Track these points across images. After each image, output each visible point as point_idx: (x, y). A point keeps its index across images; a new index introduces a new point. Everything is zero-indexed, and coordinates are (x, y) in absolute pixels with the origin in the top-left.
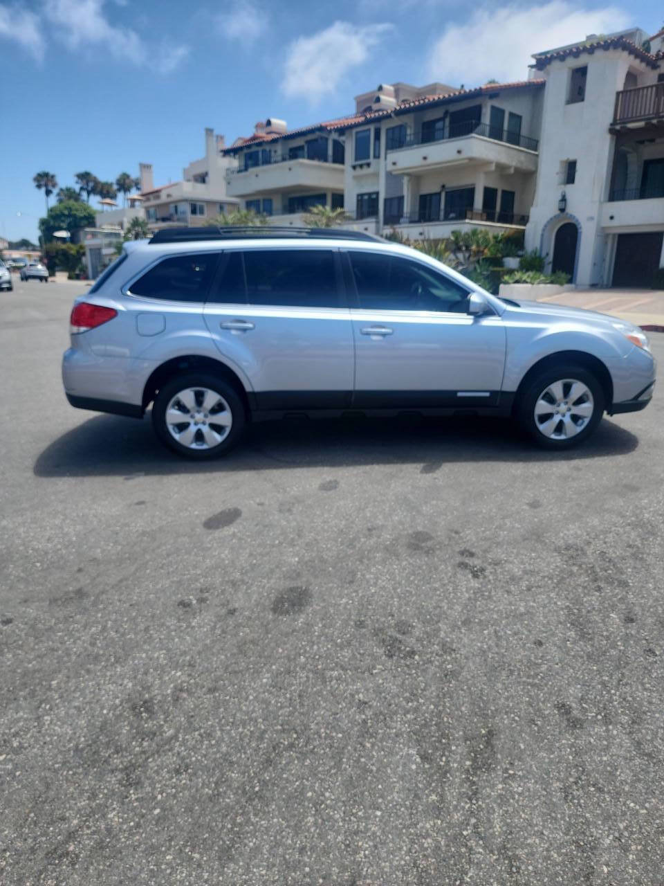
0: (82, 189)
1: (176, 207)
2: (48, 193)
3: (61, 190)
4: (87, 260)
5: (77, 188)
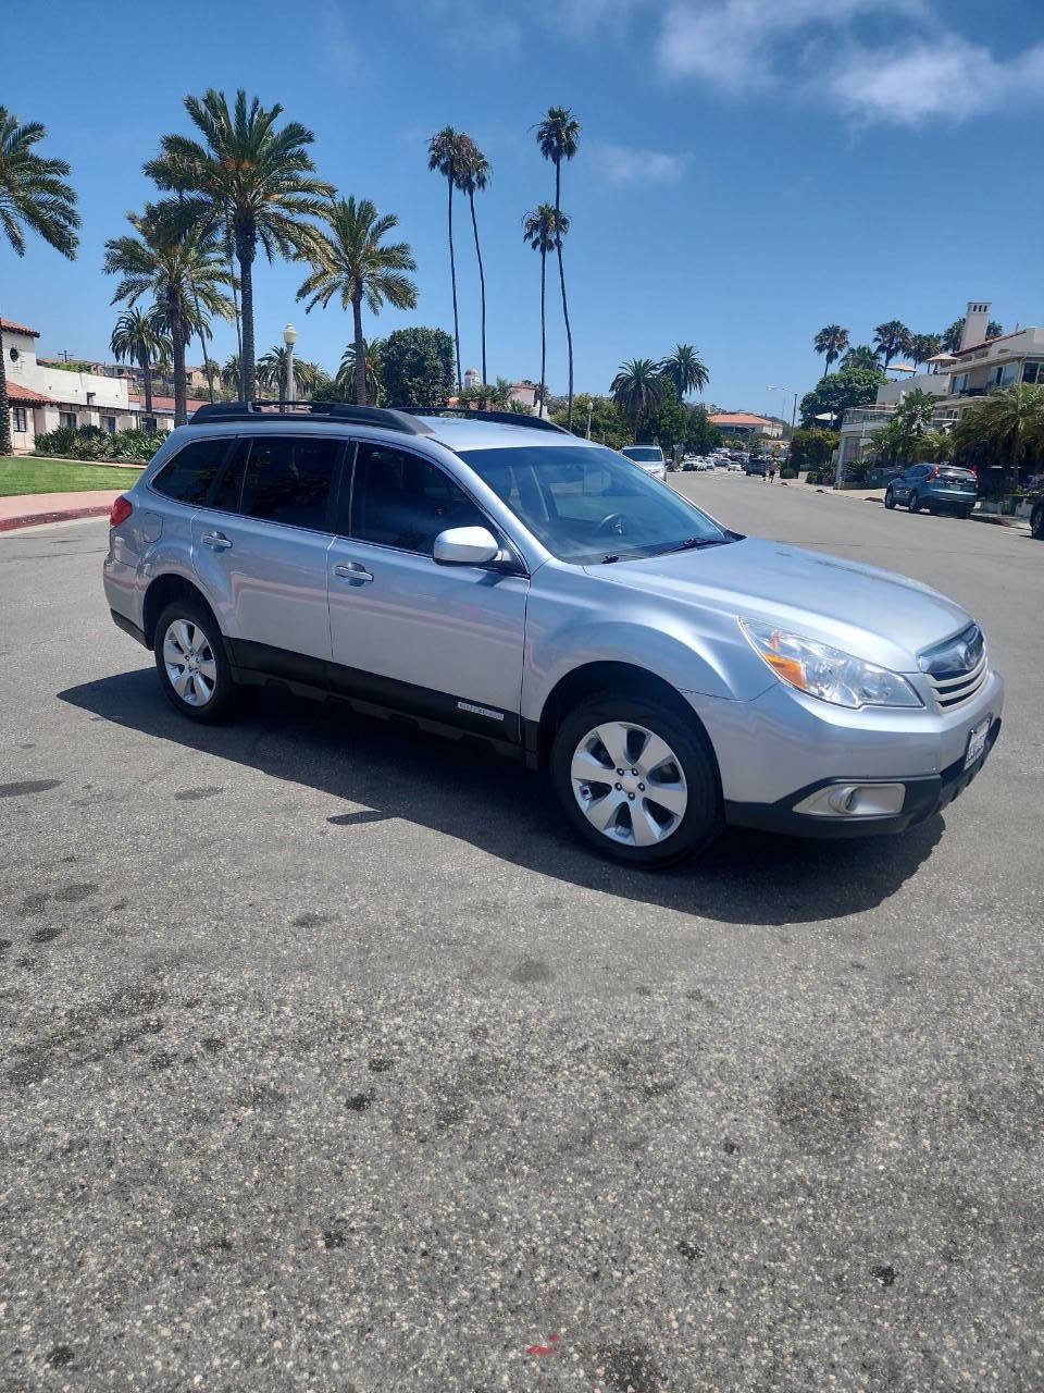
0: (881, 348)
1: (1000, 370)
2: (831, 357)
3: (852, 351)
4: (839, 456)
5: (874, 347)
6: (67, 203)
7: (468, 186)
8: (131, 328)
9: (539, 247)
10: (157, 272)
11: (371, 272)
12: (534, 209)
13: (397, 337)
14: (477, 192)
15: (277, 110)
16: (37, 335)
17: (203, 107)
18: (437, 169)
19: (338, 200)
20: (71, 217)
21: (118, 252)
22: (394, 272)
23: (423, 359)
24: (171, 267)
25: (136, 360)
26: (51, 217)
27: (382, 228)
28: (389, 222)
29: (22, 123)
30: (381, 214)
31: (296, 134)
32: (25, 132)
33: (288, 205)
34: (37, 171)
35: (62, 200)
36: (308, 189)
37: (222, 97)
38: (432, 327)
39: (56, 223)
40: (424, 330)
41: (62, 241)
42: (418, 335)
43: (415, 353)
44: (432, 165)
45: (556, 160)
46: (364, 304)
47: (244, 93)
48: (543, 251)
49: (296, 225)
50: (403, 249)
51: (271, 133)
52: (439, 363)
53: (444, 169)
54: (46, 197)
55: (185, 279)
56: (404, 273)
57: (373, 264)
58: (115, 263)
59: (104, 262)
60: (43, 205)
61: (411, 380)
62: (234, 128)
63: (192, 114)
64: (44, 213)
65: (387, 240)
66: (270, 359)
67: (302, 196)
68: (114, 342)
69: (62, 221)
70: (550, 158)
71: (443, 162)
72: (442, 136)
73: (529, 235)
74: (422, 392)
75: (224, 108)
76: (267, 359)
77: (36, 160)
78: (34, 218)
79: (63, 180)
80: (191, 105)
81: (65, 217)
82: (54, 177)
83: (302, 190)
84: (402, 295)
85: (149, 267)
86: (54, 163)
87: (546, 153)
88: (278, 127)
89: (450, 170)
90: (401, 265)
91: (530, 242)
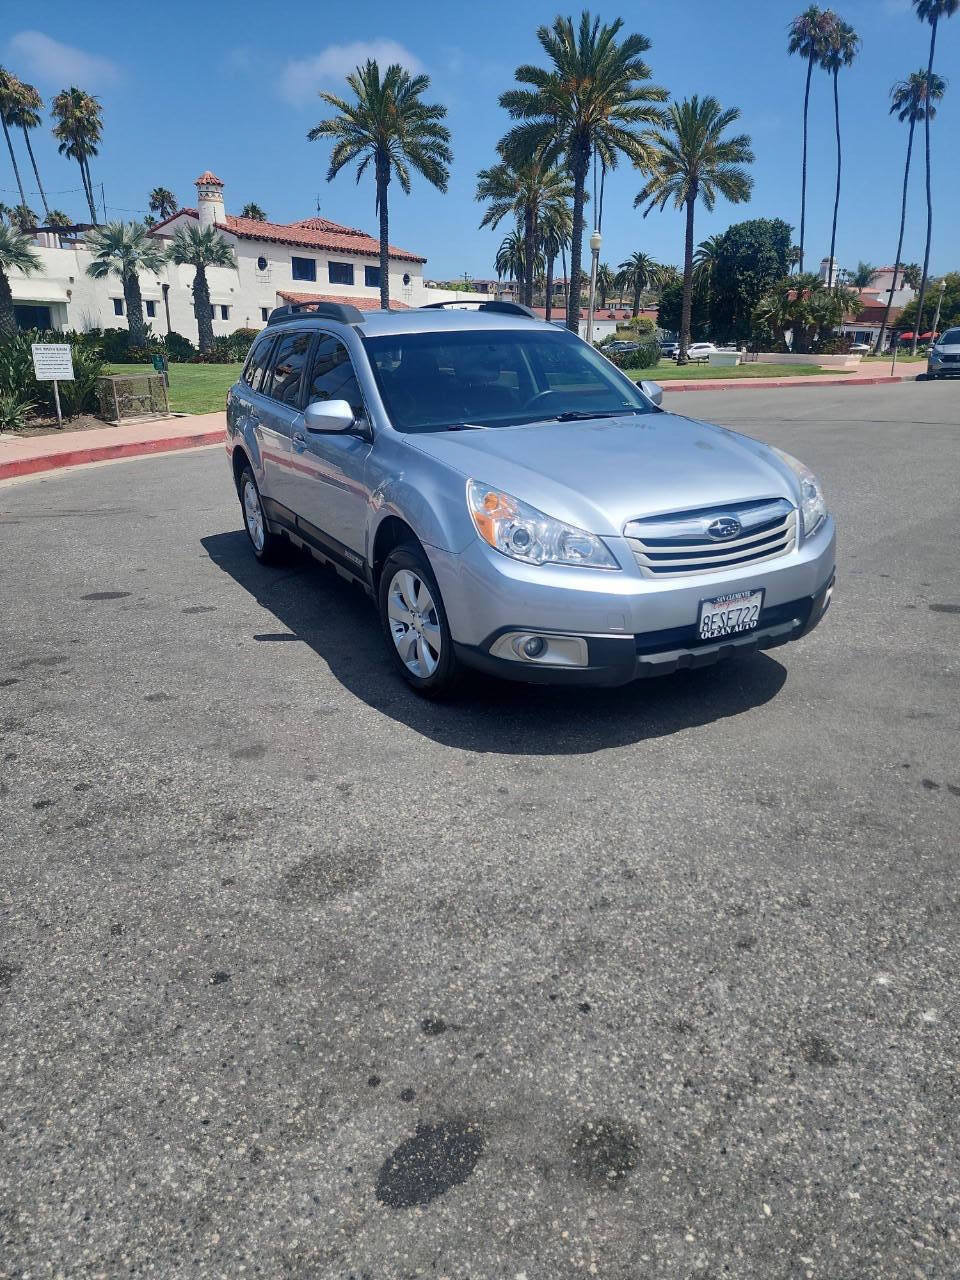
6: (442, 142)
7: (833, 64)
8: (512, 247)
9: (907, 118)
10: (518, 195)
11: (708, 168)
12: (907, 77)
13: (734, 233)
14: (843, 70)
15: (618, 24)
16: (425, 261)
17: (553, 35)
18: (797, 52)
19: (670, 103)
20: (445, 153)
21: (487, 180)
22: (730, 166)
23: (758, 251)
24: (529, 189)
25: (514, 276)
26: (429, 157)
27: (724, 122)
28: (732, 115)
29: (413, 77)
30: (723, 108)
31: (637, 44)
32: (415, 84)
33: (622, 115)
34: (421, 117)
35: (440, 141)
36: (641, 96)
37: (569, 21)
38: (770, 217)
39: (433, 161)
40: (762, 221)
41: (438, 177)
42: (754, 228)
43: (751, 245)
44: (792, 49)
45: (933, 21)
46: (699, 202)
47: (588, 15)
48: (912, 121)
49: (627, 133)
50: (743, 141)
51: (614, 48)
52: (774, 254)
53: (804, 52)
54: (427, 139)
55: (540, 198)
56: (742, 166)
57: (709, 161)
58: (485, 191)
59: (475, 191)
60: (425, 147)
61: (742, 275)
62: (578, 48)
63: (543, 43)
64: (426, 154)
65: (727, 135)
66: (629, 264)
67: (634, 104)
68: (498, 261)
69: (438, 159)
70: (926, 19)
71: (803, 44)
72: (805, 16)
73: (897, 106)
74: (752, 285)
75: (571, 31)
76: (626, 264)
77: (420, 106)
78: (417, 159)
79: (441, 122)
80: (543, 36)
81: (441, 155)
82: (435, 121)
83: (635, 99)
84: (737, 189)
85: (512, 191)
86: (435, 108)
87: (921, 16)
88: (619, 40)
89: (811, 53)
90: (738, 159)
91: (897, 113)
